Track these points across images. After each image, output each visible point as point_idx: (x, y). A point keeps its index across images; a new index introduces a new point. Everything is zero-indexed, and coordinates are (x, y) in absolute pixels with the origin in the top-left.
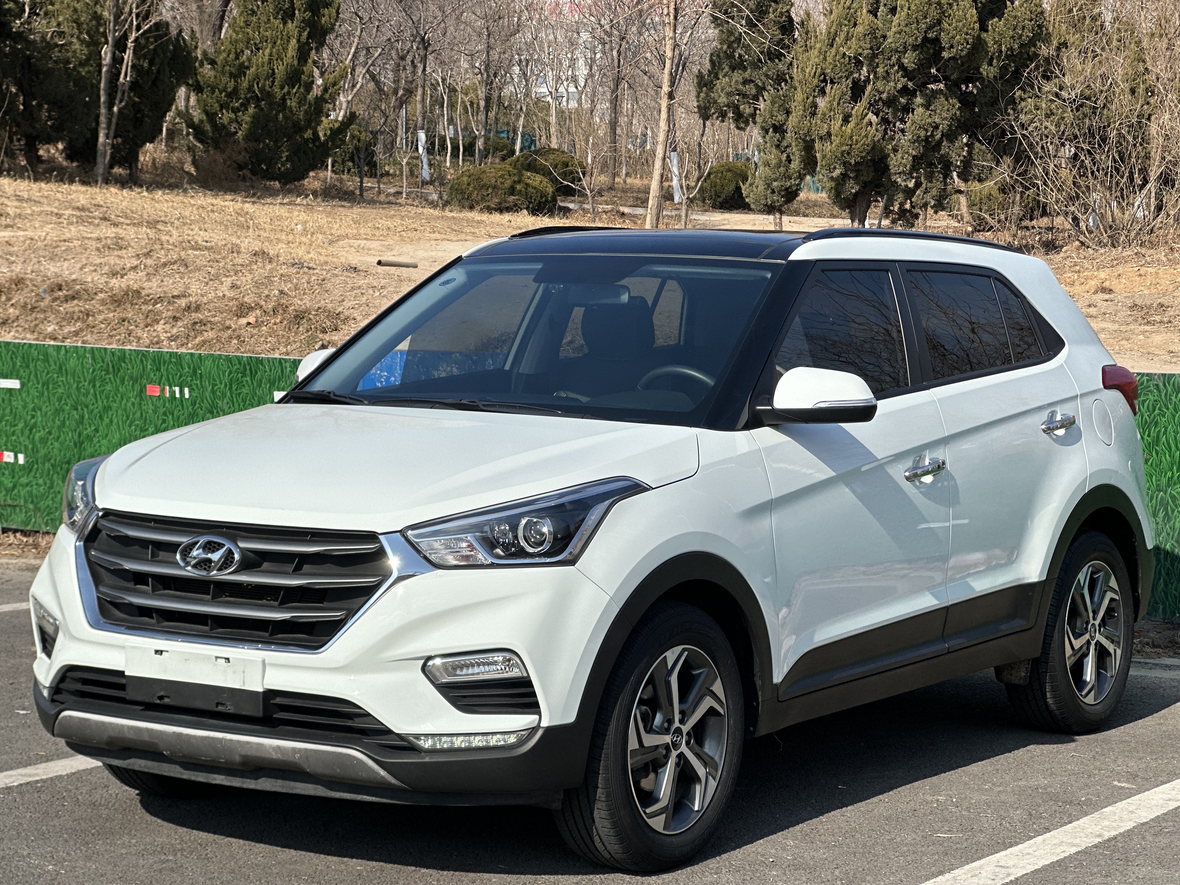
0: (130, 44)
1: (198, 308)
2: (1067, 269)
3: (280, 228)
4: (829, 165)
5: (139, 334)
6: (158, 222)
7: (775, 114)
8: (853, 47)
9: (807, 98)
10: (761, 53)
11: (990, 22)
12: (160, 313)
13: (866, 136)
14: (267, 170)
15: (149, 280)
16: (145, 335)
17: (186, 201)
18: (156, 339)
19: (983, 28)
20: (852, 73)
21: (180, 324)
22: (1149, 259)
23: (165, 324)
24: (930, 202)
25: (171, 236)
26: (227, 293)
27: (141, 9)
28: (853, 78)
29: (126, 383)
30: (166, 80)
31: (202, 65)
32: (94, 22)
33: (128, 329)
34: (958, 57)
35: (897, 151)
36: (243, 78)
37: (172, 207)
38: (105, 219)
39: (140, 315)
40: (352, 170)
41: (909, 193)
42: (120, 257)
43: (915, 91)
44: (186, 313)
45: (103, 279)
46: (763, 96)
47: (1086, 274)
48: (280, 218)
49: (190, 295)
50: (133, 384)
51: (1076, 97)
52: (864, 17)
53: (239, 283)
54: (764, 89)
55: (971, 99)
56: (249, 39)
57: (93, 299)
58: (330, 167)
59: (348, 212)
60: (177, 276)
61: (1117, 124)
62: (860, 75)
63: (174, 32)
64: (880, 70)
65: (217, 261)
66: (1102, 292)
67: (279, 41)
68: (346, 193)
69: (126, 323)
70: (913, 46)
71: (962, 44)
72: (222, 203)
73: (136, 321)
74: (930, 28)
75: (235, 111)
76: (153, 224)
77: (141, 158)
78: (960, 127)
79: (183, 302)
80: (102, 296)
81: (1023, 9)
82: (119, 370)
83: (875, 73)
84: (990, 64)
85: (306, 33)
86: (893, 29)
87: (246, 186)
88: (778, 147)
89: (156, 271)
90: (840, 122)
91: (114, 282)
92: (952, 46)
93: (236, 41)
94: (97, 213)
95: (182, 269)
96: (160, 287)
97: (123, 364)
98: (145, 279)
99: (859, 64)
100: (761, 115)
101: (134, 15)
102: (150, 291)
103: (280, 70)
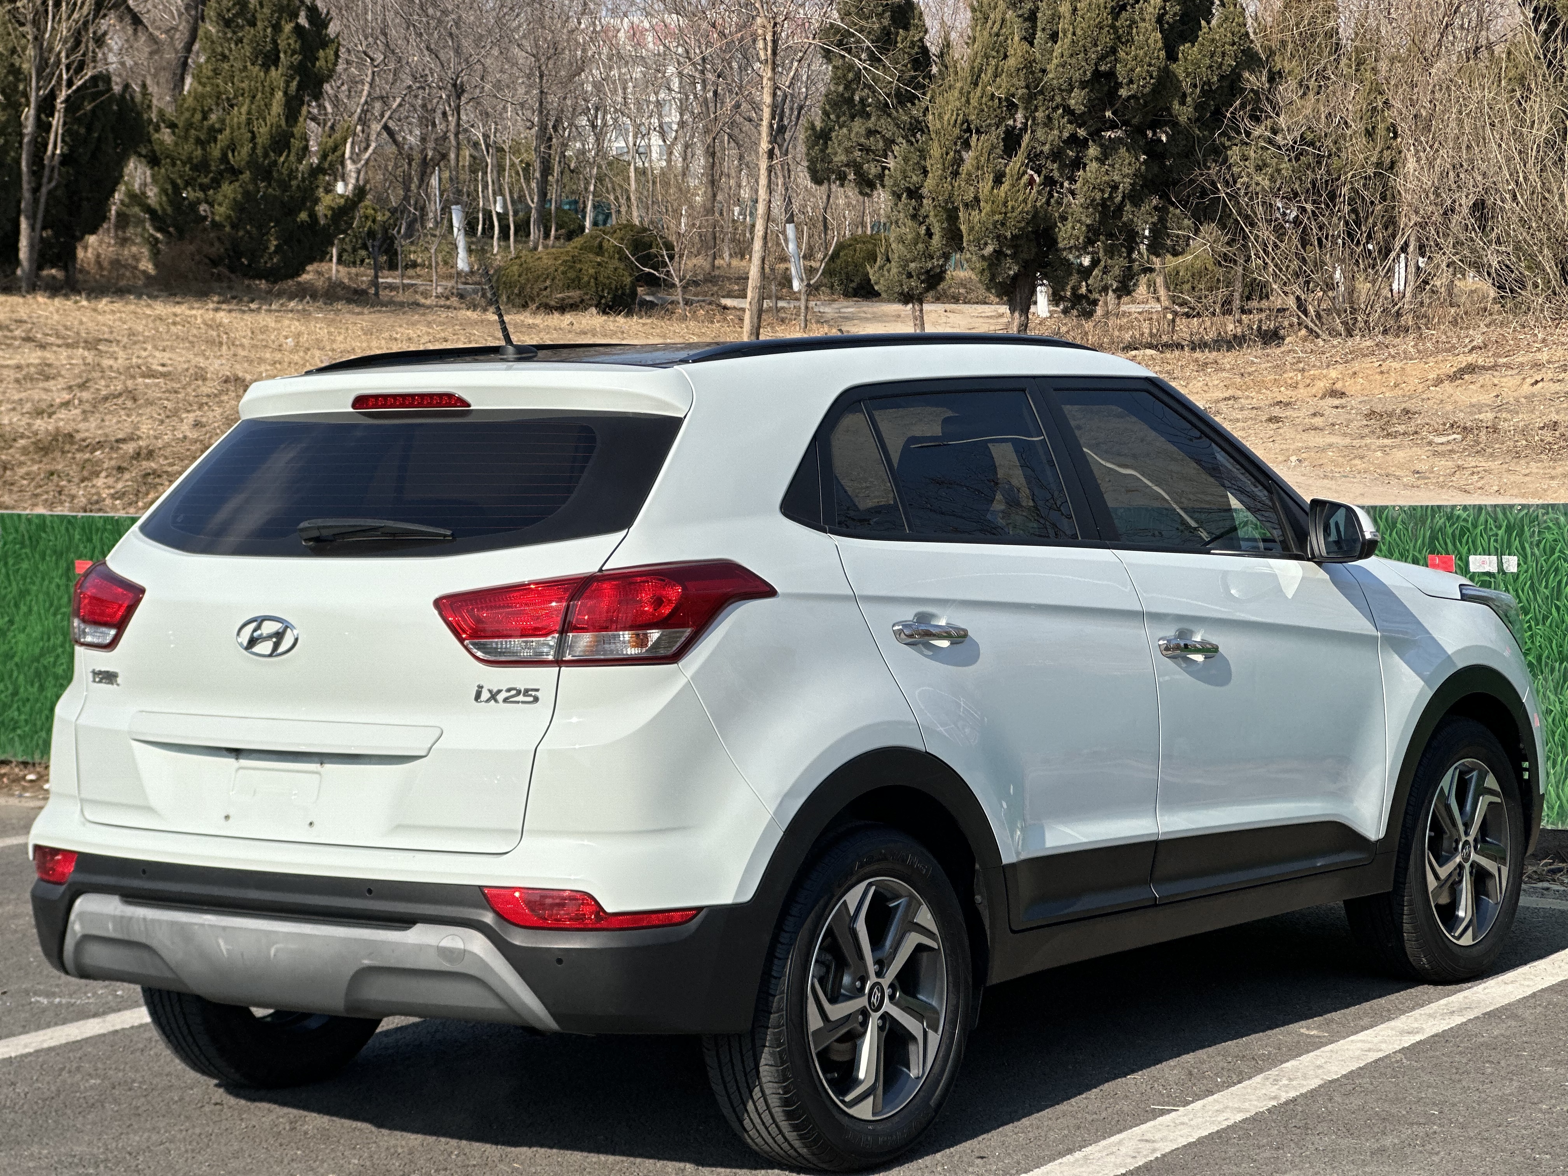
0: (59, 105)
1: (150, 455)
2: (1288, 366)
3: (264, 343)
4: (979, 240)
5: (73, 492)
6: (100, 340)
7: (909, 174)
8: (1004, 85)
9: (947, 154)
10: (888, 95)
11: (1181, 48)
12: (99, 462)
13: (1025, 201)
14: (249, 265)
15: (85, 420)
16: (81, 492)
17: (139, 310)
18: (95, 498)
19: (1172, 56)
20: (1004, 119)
21: (127, 476)
22: (1392, 351)
23: (107, 477)
24: (1112, 285)
25: (116, 359)
26: (188, 434)
27: (72, 58)
28: (1006, 126)
29: (48, 558)
30: (110, 151)
31: (157, 129)
32: (11, 78)
33: (57, 486)
34: (1139, 95)
35: (1066, 219)
36: (213, 145)
37: (120, 319)
38: (28, 339)
39: (74, 467)
40: (367, 261)
41: (1085, 273)
42: (46, 390)
43: (1086, 140)
44: (135, 462)
45: (26, 420)
46: (893, 152)
47: (1312, 372)
48: (265, 330)
49: (139, 438)
50: (57, 560)
51: (1295, 143)
52: (1016, 47)
53: (204, 420)
54: (893, 142)
55: (1159, 149)
56: (220, 93)
57: (11, 447)
58: (335, 259)
59: (358, 319)
60: (122, 413)
61: (1349, 175)
62: (1015, 121)
63: (117, 89)
64: (1040, 115)
65: (176, 392)
66: (1331, 396)
67: (260, 95)
68: (356, 291)
69: (55, 477)
70: (1081, 82)
71: (1145, 79)
72: (188, 312)
73: (68, 475)
74: (1102, 58)
75: (204, 188)
76: (92, 344)
77: (80, 253)
78: (1147, 187)
79: (130, 448)
80: (22, 442)
81: (1222, 30)
82: (38, 542)
83: (1034, 119)
84: (1183, 103)
85: (295, 83)
86: (1055, 61)
87: (221, 288)
88: (914, 217)
89: (95, 407)
90: (990, 183)
91: (40, 424)
92: (1131, 82)
93: (203, 96)
94: (17, 333)
95: (129, 404)
96: (100, 428)
97: (43, 535)
98: (80, 418)
99: (1012, 107)
100: (891, 176)
101: (63, 67)
102: (87, 434)
103: (263, 131)
